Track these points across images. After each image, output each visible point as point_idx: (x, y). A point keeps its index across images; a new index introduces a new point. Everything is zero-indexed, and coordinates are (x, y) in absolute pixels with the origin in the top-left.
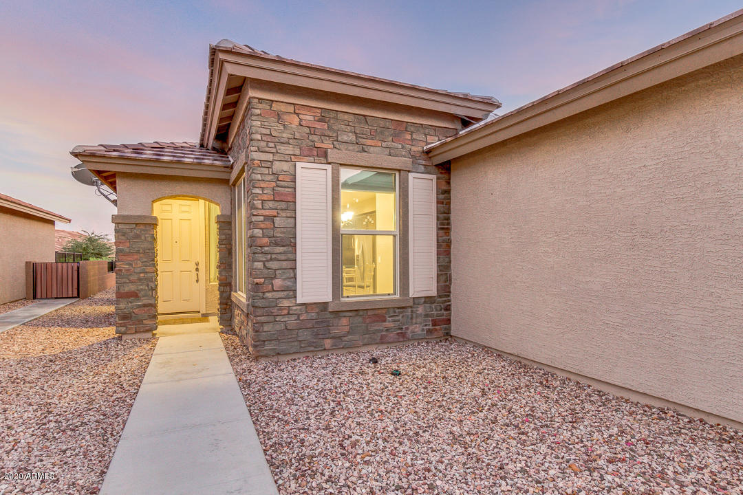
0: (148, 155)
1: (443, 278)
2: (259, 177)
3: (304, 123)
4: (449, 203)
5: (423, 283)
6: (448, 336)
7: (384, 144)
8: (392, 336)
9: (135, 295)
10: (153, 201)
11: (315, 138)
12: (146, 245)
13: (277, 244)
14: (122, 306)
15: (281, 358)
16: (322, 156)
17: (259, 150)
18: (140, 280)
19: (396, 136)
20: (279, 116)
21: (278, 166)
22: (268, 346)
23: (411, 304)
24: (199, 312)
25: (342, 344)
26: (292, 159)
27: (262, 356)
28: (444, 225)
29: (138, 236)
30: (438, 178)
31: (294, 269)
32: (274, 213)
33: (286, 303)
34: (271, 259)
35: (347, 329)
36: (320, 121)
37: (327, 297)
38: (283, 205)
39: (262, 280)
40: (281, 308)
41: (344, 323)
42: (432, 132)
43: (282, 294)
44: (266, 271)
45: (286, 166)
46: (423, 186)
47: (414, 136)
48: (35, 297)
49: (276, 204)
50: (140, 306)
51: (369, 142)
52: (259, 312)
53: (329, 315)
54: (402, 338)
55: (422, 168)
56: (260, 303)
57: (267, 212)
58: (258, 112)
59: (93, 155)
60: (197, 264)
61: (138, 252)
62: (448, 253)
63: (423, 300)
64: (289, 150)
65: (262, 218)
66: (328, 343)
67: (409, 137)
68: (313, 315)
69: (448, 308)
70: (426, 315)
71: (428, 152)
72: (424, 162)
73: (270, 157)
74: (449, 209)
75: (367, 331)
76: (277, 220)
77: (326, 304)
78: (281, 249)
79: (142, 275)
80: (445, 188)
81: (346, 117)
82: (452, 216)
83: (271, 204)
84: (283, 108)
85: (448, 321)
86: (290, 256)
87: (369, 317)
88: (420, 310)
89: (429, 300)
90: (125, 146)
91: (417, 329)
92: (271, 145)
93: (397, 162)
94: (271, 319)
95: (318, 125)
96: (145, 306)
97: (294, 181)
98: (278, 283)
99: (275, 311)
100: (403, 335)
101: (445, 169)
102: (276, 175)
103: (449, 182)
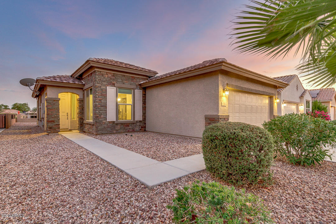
0: (58, 80)
1: (144, 116)
2: (98, 90)
3: (109, 77)
4: (145, 97)
5: (139, 117)
6: (145, 131)
7: (129, 82)
8: (131, 130)
9: (53, 121)
10: (58, 94)
11: (112, 80)
12: (57, 107)
14: (49, 125)
15: (103, 135)
16: (113, 85)
17: (98, 83)
18: (55, 117)
19: (132, 80)
20: (102, 75)
21: (102, 87)
22: (100, 132)
23: (136, 122)
24: (68, 129)
25: (118, 132)
26: (106, 86)
27: (98, 134)
28: (144, 103)
29: (54, 104)
30: (143, 91)
31: (106, 113)
32: (101, 99)
33: (104, 121)
34: (101, 110)
35: (119, 128)
36: (113, 76)
37: (115, 120)
38: (104, 97)
39: (98, 115)
40: (103, 122)
41: (118, 127)
42: (141, 79)
43: (103, 119)
44: (99, 113)
45: (104, 87)
46: (139, 93)
47: (137, 80)
49: (102, 97)
50: (55, 125)
51: (125, 81)
52: (97, 123)
53: (115, 125)
54: (134, 131)
56: (97, 121)
57: (99, 99)
58: (97, 74)
59: (43, 80)
61: (54, 109)
62: (145, 110)
63: (139, 121)
64: (105, 83)
65: (98, 100)
66: (115, 132)
67: (135, 80)
68: (111, 124)
69: (145, 124)
70: (140, 125)
71: (140, 84)
72: (139, 87)
73: (100, 85)
74: (146, 99)
75: (125, 129)
76: (102, 101)
77: (114, 121)
78: (103, 108)
80: (144, 93)
81: (119, 75)
82: (146, 100)
83: (101, 97)
84: (104, 73)
85: (145, 127)
86: (106, 110)
87: (125, 125)
88: (138, 124)
89: (140, 121)
91: (137, 129)
92: (101, 82)
93: (132, 87)
94: (101, 125)
95: (112, 77)
97: (106, 91)
98: (102, 116)
99: (101, 123)
100: (134, 130)
101: (144, 89)
102: (102, 89)
103: (145, 92)
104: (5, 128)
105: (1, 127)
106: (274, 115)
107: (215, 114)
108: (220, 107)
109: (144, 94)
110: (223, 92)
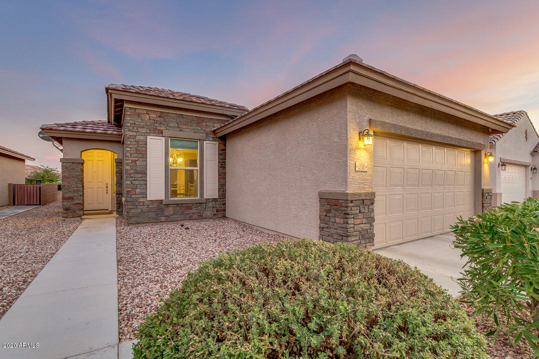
0: (79, 128)
1: (222, 190)
2: (129, 143)
3: (151, 118)
4: (225, 155)
5: (210, 190)
6: (224, 217)
7: (192, 128)
8: (195, 216)
9: (72, 198)
10: (81, 152)
11: (157, 125)
12: (77, 174)
13: (138, 173)
14: (65, 204)
15: (140, 225)
16: (161, 133)
17: (129, 131)
18: (74, 191)
19: (198, 124)
20: (139, 115)
21: (138, 138)
22: (133, 219)
23: (205, 202)
24: (108, 210)
25: (169, 220)
26: (145, 135)
27: (131, 224)
28: (222, 165)
29: (73, 169)
30: (219, 144)
31: (146, 185)
32: (136, 159)
33: (142, 200)
34: (135, 180)
35: (172, 213)
36: (160, 117)
37: (163, 198)
38: (141, 155)
39: (130, 189)
40: (140, 202)
41: (170, 211)
42: (217, 122)
43: (140, 196)
44: (132, 185)
45: (142, 138)
46: (210, 148)
47: (207, 124)
48: (14, 205)
49: (137, 155)
50: (74, 204)
51: (184, 127)
52: (129, 203)
53: (163, 206)
54: (201, 217)
55: (211, 139)
56: (129, 200)
57: (133, 159)
58: (129, 113)
59: (51, 129)
60: (107, 184)
61: (73, 177)
62: (224, 178)
63: (211, 200)
64: (144, 130)
65: (130, 161)
66: (163, 219)
67: (205, 124)
68: (155, 205)
69: (224, 204)
70: (213, 207)
71: (214, 131)
72: (212, 136)
73: (135, 134)
74: (225, 158)
75: (183, 214)
76: (138, 163)
77: (162, 200)
78: (140, 175)
79: (75, 188)
80: (223, 148)
81: (172, 115)
82: (227, 161)
83: (135, 155)
84: (141, 111)
85: (225, 210)
86: (144, 178)
87: (184, 207)
88: (210, 205)
89: (214, 200)
90: (68, 124)
91: (208, 213)
92: (135, 128)
93: (198, 136)
94: (135, 207)
95: (158, 119)
96: (77, 204)
97: (146, 144)
98: (138, 191)
99: (137, 203)
100: (201, 216)
101: (223, 139)
102: (137, 142)
103: (225, 145)
104: (40, 204)
105: (35, 204)
106: (483, 190)
107: (339, 189)
108: (352, 174)
109: (222, 150)
110: (360, 139)
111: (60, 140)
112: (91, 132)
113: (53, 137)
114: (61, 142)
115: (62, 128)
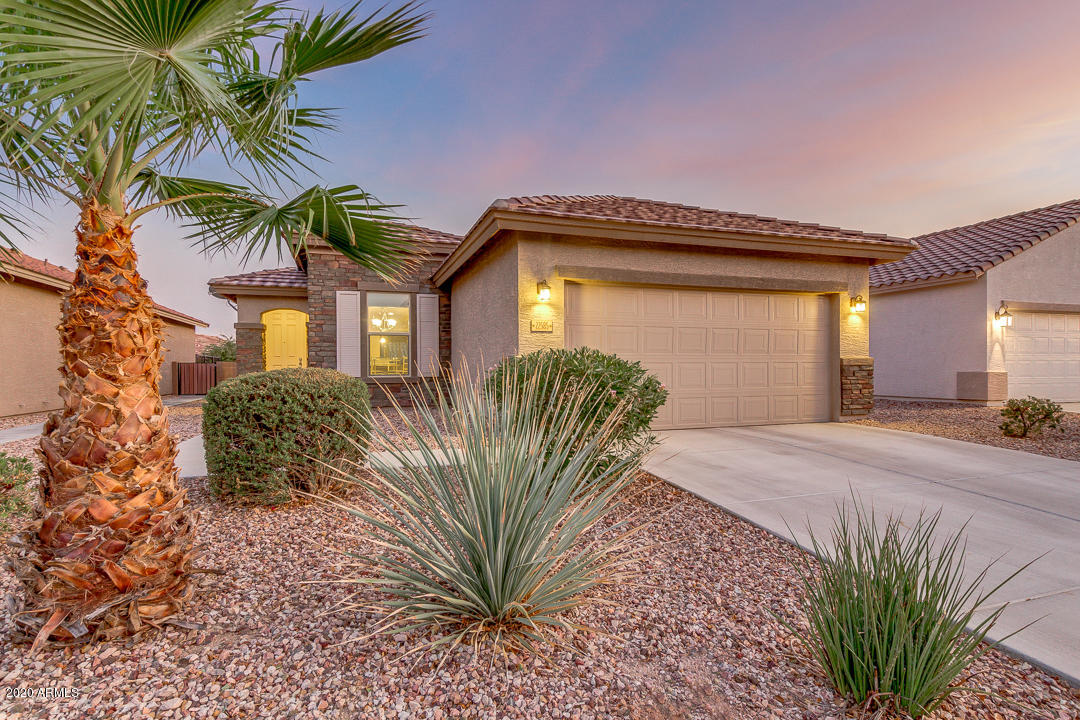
0: (257, 281)
1: (445, 365)
2: (313, 301)
3: (341, 266)
4: (450, 314)
8: (404, 402)
10: (262, 314)
11: (350, 275)
12: (257, 344)
13: (324, 341)
16: (354, 286)
17: (314, 284)
20: (325, 263)
21: (324, 294)
26: (333, 289)
28: (446, 328)
29: (251, 337)
30: (440, 297)
31: (336, 357)
32: (322, 322)
34: (321, 350)
37: (358, 375)
38: (329, 317)
42: (435, 265)
44: (317, 358)
45: (330, 294)
46: (428, 303)
47: (421, 269)
48: (180, 394)
49: (323, 317)
55: (428, 291)
57: (318, 322)
58: (312, 261)
59: (221, 284)
60: (301, 360)
61: (251, 348)
62: (449, 347)
63: (429, 379)
64: (332, 284)
65: (314, 326)
67: (418, 270)
71: (431, 279)
72: (428, 286)
73: (320, 288)
74: (449, 317)
76: (325, 327)
77: (357, 378)
78: (327, 344)
79: (254, 364)
80: (447, 303)
82: (452, 322)
83: (321, 317)
84: (328, 258)
86: (333, 349)
90: (243, 276)
92: (321, 281)
93: (409, 287)
95: (352, 267)
97: (335, 302)
98: (325, 365)
101: (446, 289)
102: (324, 299)
103: (450, 300)
106: (842, 360)
109: (445, 306)
110: (538, 292)
111: (233, 297)
112: (271, 287)
113: (226, 295)
114: (235, 300)
115: (235, 282)
